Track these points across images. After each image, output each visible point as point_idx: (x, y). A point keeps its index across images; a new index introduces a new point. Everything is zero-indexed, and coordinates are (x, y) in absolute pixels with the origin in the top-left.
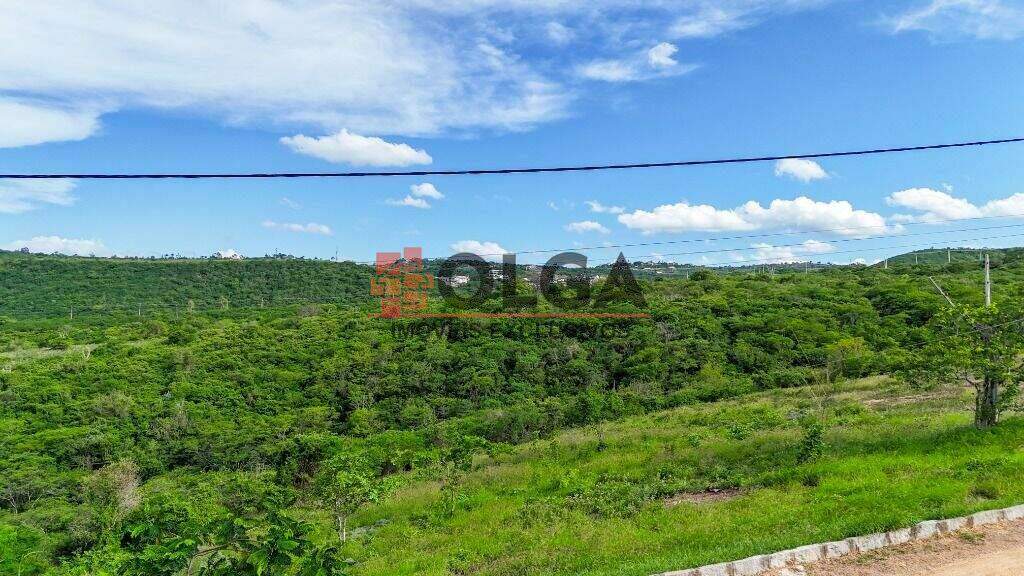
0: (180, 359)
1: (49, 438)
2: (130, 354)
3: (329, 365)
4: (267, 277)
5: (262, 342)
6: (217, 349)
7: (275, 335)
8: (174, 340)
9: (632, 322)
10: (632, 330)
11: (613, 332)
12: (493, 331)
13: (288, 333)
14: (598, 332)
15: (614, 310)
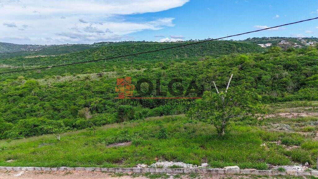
0: (162, 74)
2: (152, 72)
3: (200, 76)
4: (202, 47)
5: (185, 69)
6: (173, 71)
7: (189, 67)
8: (164, 68)
9: (314, 64)
10: (313, 67)
11: (305, 67)
12: (256, 67)
13: (192, 66)
14: (298, 67)
15: (308, 59)
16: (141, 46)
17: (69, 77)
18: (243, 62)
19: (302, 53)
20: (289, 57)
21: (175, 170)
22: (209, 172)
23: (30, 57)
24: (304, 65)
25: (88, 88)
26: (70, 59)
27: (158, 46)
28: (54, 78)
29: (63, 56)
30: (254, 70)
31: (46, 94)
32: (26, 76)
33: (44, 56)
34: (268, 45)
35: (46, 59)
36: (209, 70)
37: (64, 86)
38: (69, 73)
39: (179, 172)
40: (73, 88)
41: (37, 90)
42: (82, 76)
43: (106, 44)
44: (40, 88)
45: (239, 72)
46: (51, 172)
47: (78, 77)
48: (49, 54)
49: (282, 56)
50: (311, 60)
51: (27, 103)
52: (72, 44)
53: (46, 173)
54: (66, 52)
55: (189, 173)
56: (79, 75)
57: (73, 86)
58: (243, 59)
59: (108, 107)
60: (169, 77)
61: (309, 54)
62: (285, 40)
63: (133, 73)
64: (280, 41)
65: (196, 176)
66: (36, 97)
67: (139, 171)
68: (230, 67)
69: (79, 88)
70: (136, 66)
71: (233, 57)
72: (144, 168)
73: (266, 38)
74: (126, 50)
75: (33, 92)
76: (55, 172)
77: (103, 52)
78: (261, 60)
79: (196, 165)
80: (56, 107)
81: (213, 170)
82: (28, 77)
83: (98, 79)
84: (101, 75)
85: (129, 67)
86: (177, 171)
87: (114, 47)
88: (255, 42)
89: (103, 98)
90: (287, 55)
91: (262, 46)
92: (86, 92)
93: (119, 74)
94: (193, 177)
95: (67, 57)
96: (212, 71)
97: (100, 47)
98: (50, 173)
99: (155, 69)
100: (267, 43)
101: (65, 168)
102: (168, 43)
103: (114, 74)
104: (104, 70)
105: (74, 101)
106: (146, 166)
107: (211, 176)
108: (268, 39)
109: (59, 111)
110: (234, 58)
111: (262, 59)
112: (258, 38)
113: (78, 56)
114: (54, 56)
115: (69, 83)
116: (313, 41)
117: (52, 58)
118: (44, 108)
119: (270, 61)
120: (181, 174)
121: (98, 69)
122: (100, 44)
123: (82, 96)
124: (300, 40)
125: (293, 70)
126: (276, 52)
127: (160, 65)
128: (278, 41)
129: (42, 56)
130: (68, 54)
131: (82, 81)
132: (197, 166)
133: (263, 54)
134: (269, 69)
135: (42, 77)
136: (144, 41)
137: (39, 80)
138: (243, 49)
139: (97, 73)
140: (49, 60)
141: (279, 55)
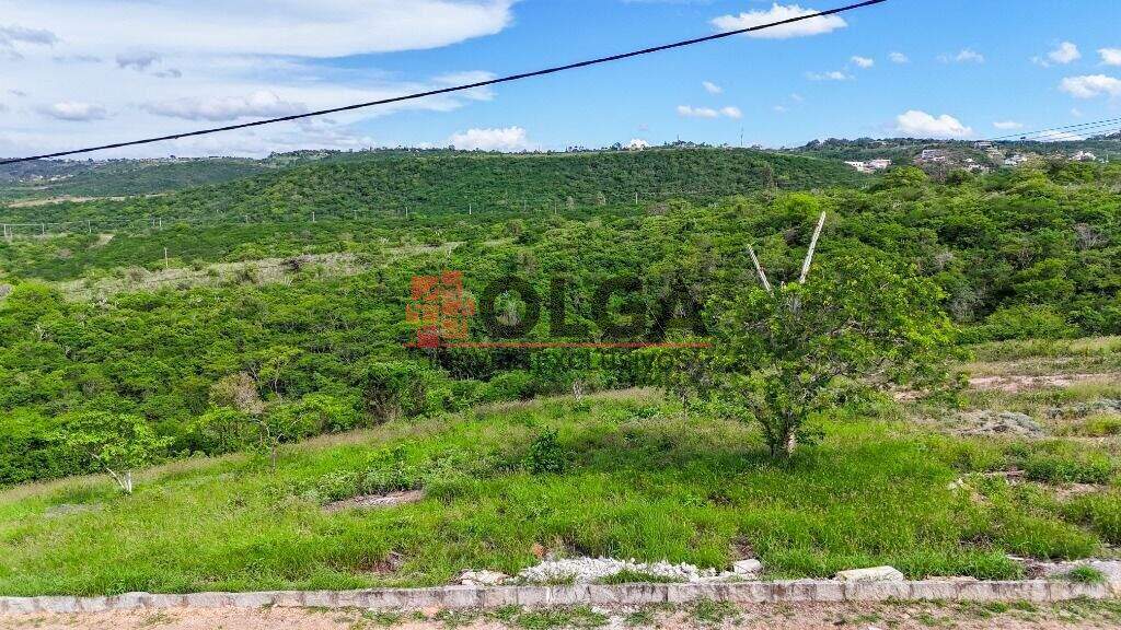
0: (520, 260)
1: (403, 329)
2: (483, 253)
3: (654, 269)
4: (656, 168)
5: (598, 242)
6: (558, 250)
7: (614, 236)
8: (523, 240)
9: (1041, 223)
10: (1036, 233)
11: (1009, 236)
12: (846, 235)
13: (625, 234)
14: (988, 237)
15: (1019, 208)
16: (441, 163)
17: (178, 272)
18: (801, 219)
19: (999, 189)
20: (957, 200)
21: (629, 589)
22: (776, 596)
23: (31, 204)
24: (1007, 228)
25: (251, 311)
26: (181, 210)
27: (502, 167)
28: (120, 275)
29: (156, 198)
30: (840, 247)
31: (91, 335)
32: (14, 271)
33: (84, 200)
34: (881, 164)
35: (92, 209)
36: (684, 247)
37: (158, 304)
38: (177, 260)
39: (648, 597)
40: (194, 314)
41: (53, 320)
42: (226, 269)
43: (315, 157)
44: (66, 314)
45: (787, 254)
46: (80, 617)
47: (212, 274)
48: (104, 193)
49: (932, 199)
50: (1030, 211)
51: (16, 370)
52: (190, 157)
53: (56, 621)
54: (168, 185)
55: (690, 603)
56: (215, 266)
57: (193, 306)
58: (799, 209)
59: (324, 380)
60: (546, 271)
61: (1020, 191)
62: (933, 147)
63: (414, 258)
64: (918, 153)
65: (721, 615)
66: (50, 345)
67: (472, 601)
68: (756, 236)
69: (216, 311)
70: (425, 233)
71: (764, 201)
72: (490, 584)
73: (872, 140)
74: (386, 179)
75: (39, 328)
76: (100, 617)
77: (302, 186)
78: (860, 211)
79: (713, 570)
80: (127, 381)
81: (793, 585)
82: (19, 275)
83: (287, 280)
84: (296, 267)
85: (399, 236)
86: (636, 596)
87: (343, 166)
88: (836, 156)
89: (304, 348)
90: (949, 194)
91: (860, 166)
92: (243, 324)
93: (362, 261)
94: (708, 618)
95: (169, 204)
96: (694, 250)
97: (292, 166)
98: (73, 621)
99: (494, 243)
100: (874, 157)
101: (140, 598)
102: (537, 156)
103: (344, 261)
104: (307, 248)
105: (195, 360)
106: (499, 579)
107: (787, 611)
108: (878, 144)
109: (138, 394)
110: (771, 204)
111: (865, 207)
112: (843, 142)
113: (210, 198)
114: (122, 199)
115: (179, 293)
116: (1026, 152)
117: (112, 208)
118: (80, 388)
119: (891, 215)
120: (655, 605)
121: (286, 243)
122: (290, 158)
123: (227, 342)
124: (983, 148)
125: (971, 246)
126: (911, 185)
127: (512, 229)
128: (911, 153)
129: (75, 200)
130: (174, 193)
131: (226, 285)
132: (718, 574)
133: (868, 192)
134: (889, 242)
135: (75, 274)
136: (451, 149)
137: (63, 284)
138: (796, 178)
139: (280, 260)
140: (101, 214)
141: (921, 194)
